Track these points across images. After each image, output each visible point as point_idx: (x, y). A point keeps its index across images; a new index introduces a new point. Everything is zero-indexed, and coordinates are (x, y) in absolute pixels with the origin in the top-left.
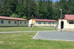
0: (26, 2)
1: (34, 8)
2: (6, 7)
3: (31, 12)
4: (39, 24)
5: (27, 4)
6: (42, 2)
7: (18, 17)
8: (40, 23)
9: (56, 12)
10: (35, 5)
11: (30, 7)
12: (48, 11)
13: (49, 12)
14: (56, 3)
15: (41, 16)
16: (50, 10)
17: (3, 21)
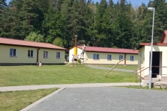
0: (69, 6)
1: (87, 20)
2: (21, 18)
3: (78, 28)
4: (94, 58)
5: (69, 11)
6: (106, 7)
7: (47, 41)
8: (98, 56)
9: (141, 30)
10: (89, 12)
11: (77, 18)
12: (121, 28)
13: (123, 29)
14: (140, 8)
15: (102, 40)
16: (125, 24)
17: (15, 50)
